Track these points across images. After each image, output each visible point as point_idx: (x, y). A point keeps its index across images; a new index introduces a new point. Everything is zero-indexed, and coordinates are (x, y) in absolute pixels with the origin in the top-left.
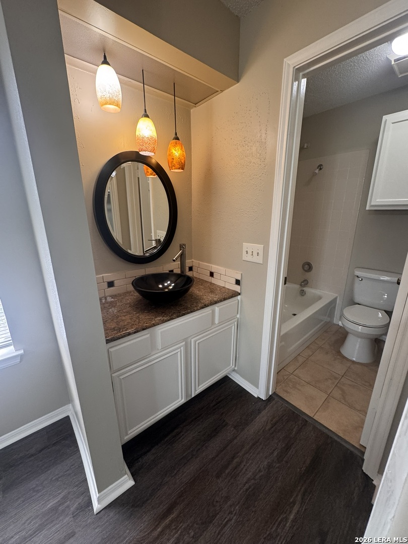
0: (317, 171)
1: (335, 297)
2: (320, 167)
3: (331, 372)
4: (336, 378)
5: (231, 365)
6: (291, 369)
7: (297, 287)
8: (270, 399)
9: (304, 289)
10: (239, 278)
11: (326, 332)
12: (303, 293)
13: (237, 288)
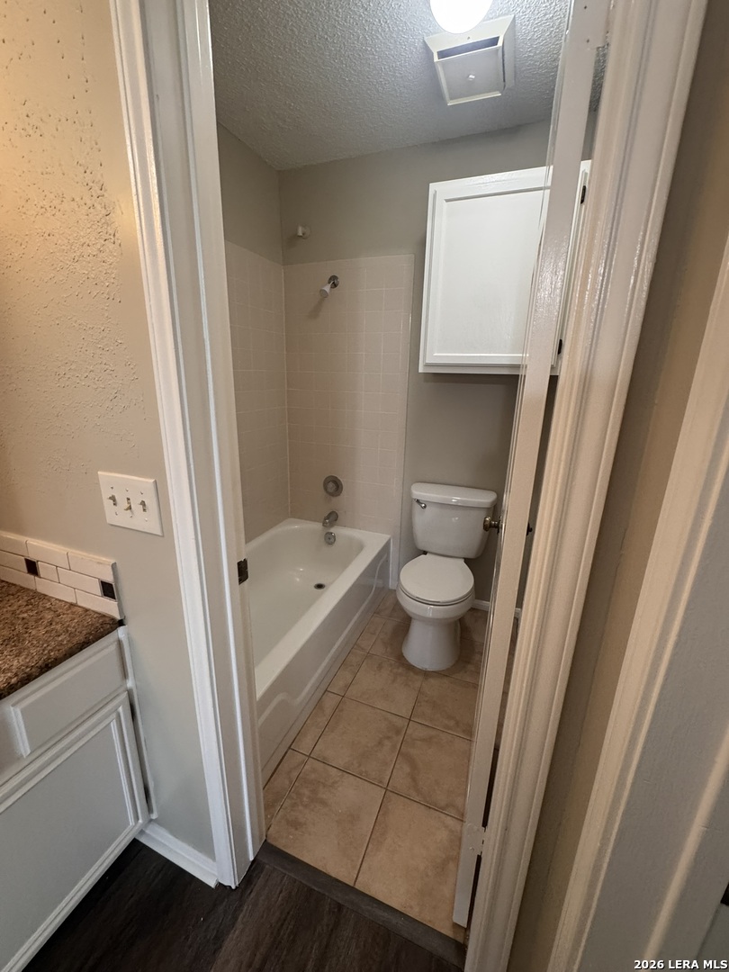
0: (327, 288)
1: (385, 542)
2: (334, 282)
3: (389, 716)
4: (398, 732)
5: (132, 822)
6: (306, 745)
7: (318, 526)
8: (252, 874)
9: (332, 530)
10: (109, 579)
11: (377, 612)
12: (330, 539)
13: (109, 608)
